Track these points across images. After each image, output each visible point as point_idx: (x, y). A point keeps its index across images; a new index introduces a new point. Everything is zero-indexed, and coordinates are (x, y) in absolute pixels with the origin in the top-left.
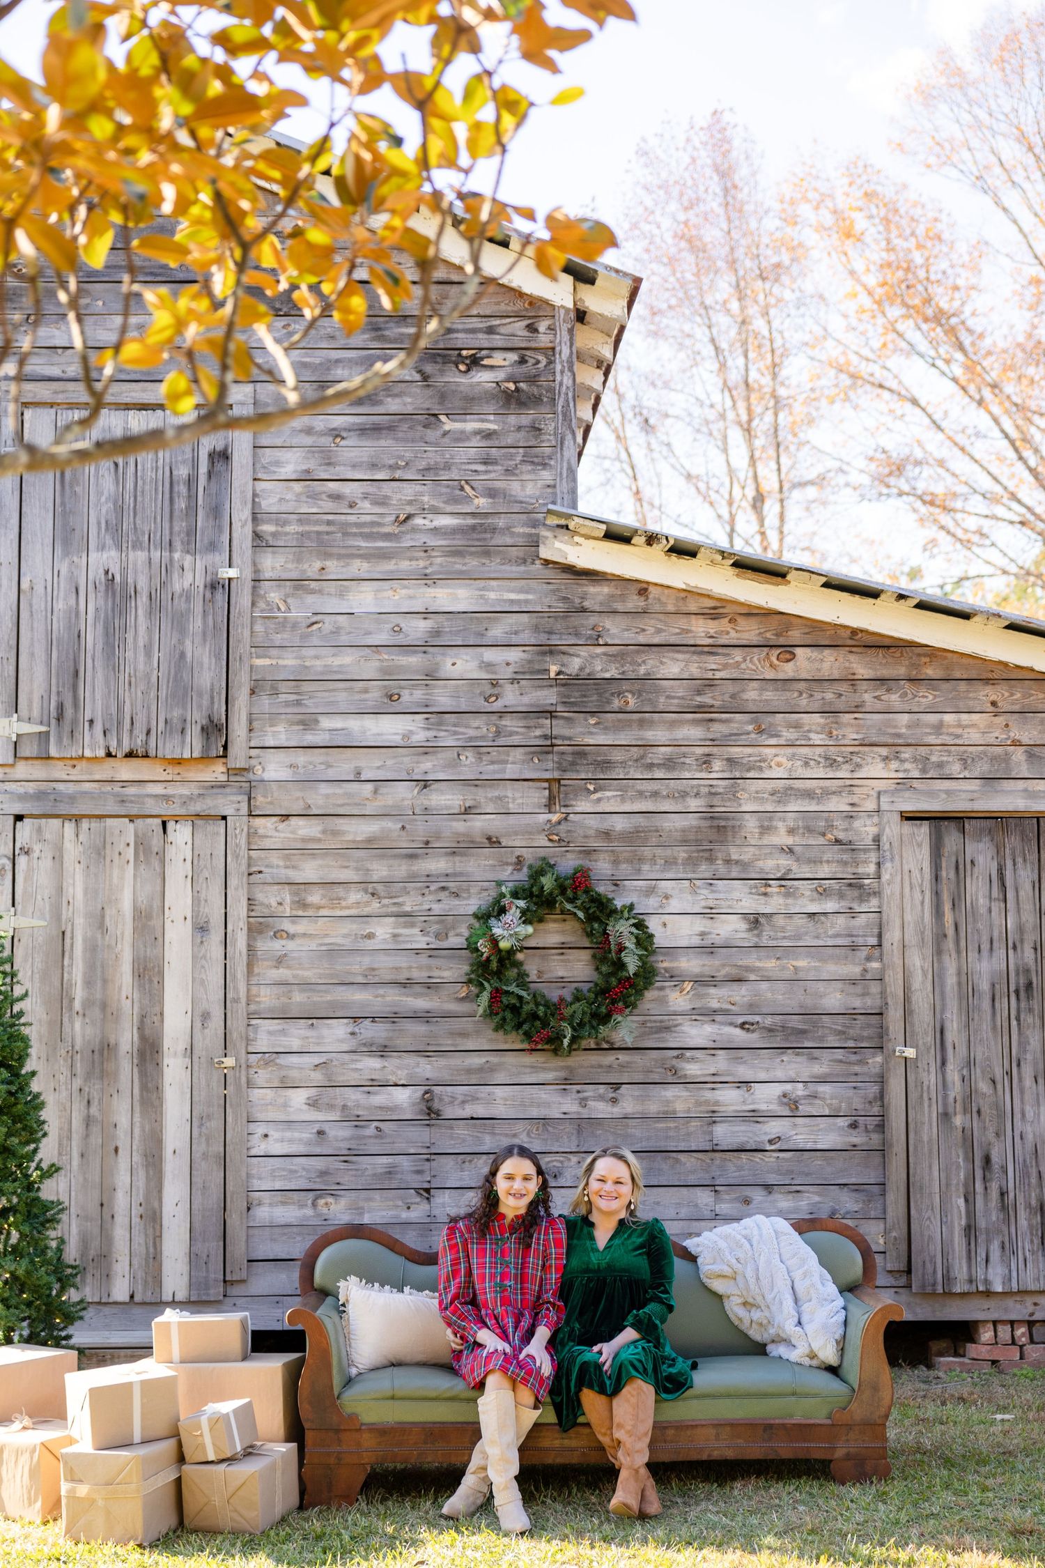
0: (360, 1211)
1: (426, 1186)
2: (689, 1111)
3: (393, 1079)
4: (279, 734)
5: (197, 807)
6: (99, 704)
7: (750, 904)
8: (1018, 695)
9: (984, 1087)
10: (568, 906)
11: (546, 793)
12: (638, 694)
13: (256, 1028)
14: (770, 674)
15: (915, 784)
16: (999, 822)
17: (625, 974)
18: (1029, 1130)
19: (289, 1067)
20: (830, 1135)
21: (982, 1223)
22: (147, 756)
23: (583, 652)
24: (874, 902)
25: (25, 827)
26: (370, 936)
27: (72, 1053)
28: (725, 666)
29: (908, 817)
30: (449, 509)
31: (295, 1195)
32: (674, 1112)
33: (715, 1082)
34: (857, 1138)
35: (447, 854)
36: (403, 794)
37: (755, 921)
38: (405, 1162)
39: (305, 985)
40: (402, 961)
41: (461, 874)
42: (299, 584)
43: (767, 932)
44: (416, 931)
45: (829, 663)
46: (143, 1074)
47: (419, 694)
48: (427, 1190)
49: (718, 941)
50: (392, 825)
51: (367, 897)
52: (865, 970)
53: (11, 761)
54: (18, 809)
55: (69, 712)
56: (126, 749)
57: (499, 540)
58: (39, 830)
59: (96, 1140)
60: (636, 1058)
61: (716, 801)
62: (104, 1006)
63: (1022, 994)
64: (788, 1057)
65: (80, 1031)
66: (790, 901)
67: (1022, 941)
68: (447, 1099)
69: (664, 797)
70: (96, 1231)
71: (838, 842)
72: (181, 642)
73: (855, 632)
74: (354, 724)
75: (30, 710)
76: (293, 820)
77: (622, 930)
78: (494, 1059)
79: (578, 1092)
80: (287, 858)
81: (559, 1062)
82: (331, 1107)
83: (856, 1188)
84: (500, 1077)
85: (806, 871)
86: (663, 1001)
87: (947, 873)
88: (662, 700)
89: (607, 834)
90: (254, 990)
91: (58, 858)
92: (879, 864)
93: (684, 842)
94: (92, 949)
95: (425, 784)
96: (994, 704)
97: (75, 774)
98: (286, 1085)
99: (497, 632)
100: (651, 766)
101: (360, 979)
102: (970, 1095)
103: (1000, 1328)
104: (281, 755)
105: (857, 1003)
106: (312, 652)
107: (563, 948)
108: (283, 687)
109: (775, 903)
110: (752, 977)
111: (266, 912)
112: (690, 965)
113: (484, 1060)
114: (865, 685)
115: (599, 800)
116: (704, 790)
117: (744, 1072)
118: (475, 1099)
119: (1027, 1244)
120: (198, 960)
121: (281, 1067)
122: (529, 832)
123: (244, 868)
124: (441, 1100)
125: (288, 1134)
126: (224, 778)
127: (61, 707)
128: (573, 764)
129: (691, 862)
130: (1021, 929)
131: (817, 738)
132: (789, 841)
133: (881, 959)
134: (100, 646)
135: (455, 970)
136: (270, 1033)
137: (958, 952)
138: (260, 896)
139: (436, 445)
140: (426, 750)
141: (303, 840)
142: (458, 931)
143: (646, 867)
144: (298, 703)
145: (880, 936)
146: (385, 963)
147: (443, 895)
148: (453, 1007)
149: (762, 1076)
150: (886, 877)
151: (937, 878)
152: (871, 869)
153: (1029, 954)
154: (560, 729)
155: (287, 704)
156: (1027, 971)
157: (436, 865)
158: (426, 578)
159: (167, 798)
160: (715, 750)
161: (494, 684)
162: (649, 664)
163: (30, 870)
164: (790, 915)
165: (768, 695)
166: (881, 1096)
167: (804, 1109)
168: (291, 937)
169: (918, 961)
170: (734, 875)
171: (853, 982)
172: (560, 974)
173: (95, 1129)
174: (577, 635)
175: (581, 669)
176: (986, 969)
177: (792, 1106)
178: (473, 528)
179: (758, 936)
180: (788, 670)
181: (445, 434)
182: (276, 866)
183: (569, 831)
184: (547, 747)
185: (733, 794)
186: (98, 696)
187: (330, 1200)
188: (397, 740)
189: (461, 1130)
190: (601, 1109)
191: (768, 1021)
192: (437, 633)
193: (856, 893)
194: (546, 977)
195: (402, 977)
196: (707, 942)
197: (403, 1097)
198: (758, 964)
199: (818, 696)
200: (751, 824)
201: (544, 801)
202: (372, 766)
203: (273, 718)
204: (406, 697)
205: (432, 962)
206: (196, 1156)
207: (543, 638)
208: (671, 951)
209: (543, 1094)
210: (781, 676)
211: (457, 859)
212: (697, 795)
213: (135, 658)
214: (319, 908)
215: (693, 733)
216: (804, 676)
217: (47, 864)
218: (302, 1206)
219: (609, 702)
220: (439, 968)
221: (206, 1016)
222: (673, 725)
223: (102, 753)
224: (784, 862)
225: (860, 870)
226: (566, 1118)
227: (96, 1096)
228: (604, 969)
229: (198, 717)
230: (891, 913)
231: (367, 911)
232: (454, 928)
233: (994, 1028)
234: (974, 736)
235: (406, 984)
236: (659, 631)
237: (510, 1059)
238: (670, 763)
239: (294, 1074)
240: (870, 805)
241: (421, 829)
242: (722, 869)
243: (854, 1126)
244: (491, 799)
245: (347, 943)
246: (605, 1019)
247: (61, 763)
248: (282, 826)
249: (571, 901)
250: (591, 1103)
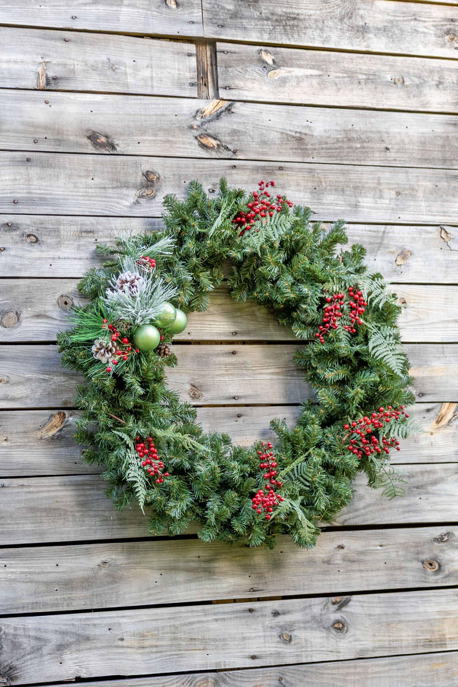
11: (193, 61)
35: (15, 163)
41: (43, 201)
60: (372, 544)
68: (27, 644)
69: (387, 84)
79: (276, 614)
84: (129, 594)
89: (299, 142)
93: (425, 162)
100: (363, 30)
107: (234, 342)
113: (97, 560)
115: (283, 81)
122: (164, 129)
129: (439, 194)
135: (32, 386)
142: (39, 308)
143: (366, 202)
147: (6, 239)
148: (32, 456)
172: (232, 390)
183: (235, 132)
190: (317, 644)
194: (207, 398)
201: (188, 76)
211: (34, 172)
212: (439, 84)
226: (256, 666)
232: (28, 301)
238: (393, 29)
244: (94, 68)
250: (299, 634)
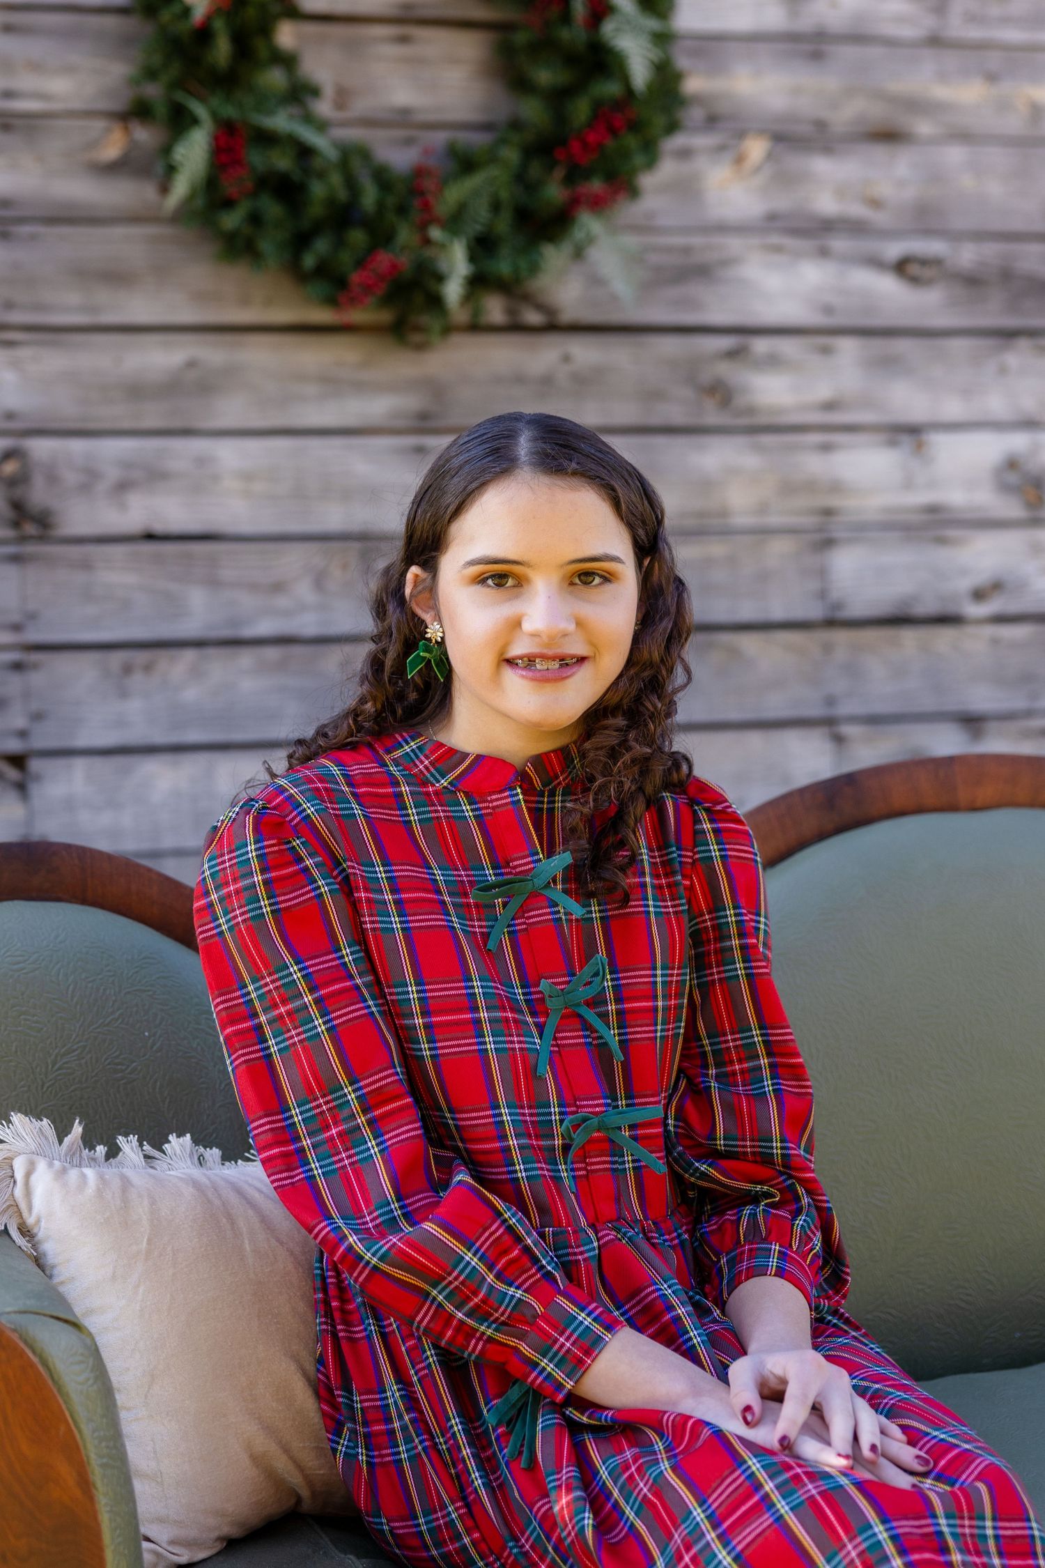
1: (14, 746)
2: (763, 509)
17: (611, 89)
32: (724, 513)
33: (830, 425)
48: (18, 761)
49: (835, 23)
64: (1018, 356)
68: (71, 478)
78: (212, 353)
81: (403, 365)
84: (230, 410)
86: (688, 190)
107: (403, 20)
110: (923, 128)
112: (761, 85)
113: (180, 357)
117: (904, 399)
124: (53, 478)
135: (85, 77)
148: (84, 190)
149: (953, 409)
172: (401, 99)
177: (1028, 495)
179: (944, 10)
189: (118, 573)
191: (967, 256)
194: (358, 108)
196: (805, 23)
198: (942, 92)
209: (362, 462)
220: (36, 67)
228: (546, 76)
237: (259, 354)
246: (554, 226)
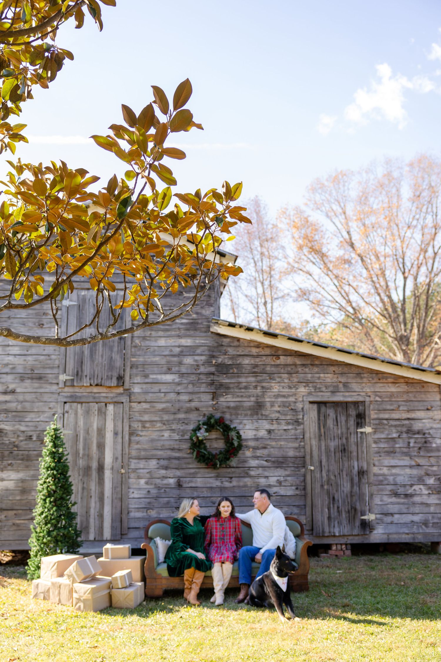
0: (159, 514)
2: (251, 485)
3: (169, 476)
4: (138, 379)
5: (115, 400)
6: (88, 371)
7: (268, 427)
8: (340, 369)
9: (332, 477)
10: (218, 428)
11: (212, 396)
12: (237, 368)
13: (131, 462)
14: (273, 363)
15: (313, 393)
16: (336, 404)
17: (234, 446)
18: (345, 490)
19: (140, 473)
20: (290, 492)
21: (332, 516)
22: (101, 385)
23: (222, 357)
24: (302, 426)
25: (67, 406)
26: (163, 436)
27: (79, 469)
28: (261, 361)
29: (311, 403)
30: (186, 317)
31: (141, 510)
32: (247, 485)
33: (259, 476)
34: (298, 492)
35: (184, 413)
36: (172, 396)
37: (269, 432)
38: (172, 500)
39: (145, 450)
40: (172, 443)
41: (188, 418)
42: (144, 338)
43: (273, 434)
44: (176, 434)
45: (289, 360)
46: (99, 475)
47: (177, 369)
49: (259, 437)
50: (169, 405)
51: (162, 425)
52: (300, 445)
53: (63, 386)
54: (65, 400)
55: (80, 373)
56: (96, 383)
57: (199, 326)
58: (71, 406)
59: (85, 494)
60: (237, 470)
61: (259, 398)
62: (88, 456)
63: (343, 452)
64: (279, 469)
65: (81, 463)
66: (279, 426)
67: (342, 437)
68: (184, 482)
69: (244, 397)
70: (85, 520)
71: (292, 409)
72: (111, 354)
73: (296, 352)
74: (159, 377)
75: (69, 372)
76: (142, 404)
77: (233, 434)
78: (197, 470)
79: (221, 480)
80: (140, 414)
81: (215, 471)
82: (151, 484)
83: (298, 506)
84: (199, 475)
85: (283, 417)
86: (244, 454)
87: (322, 418)
88: (244, 370)
89: (228, 407)
90: (130, 451)
91: (76, 414)
92: (303, 416)
93: (250, 409)
94: (85, 439)
95: (178, 393)
96: (334, 371)
97: (81, 390)
98: (139, 478)
99: (199, 351)
100: (241, 389)
101: (160, 448)
102: (329, 480)
103: (338, 546)
104: (139, 386)
105: (297, 454)
106: (147, 357)
107: (216, 439)
108: (139, 366)
109: (275, 427)
110: (269, 447)
111: (134, 429)
112: (251, 444)
113: (194, 471)
114: (299, 366)
115: (226, 398)
116: (255, 395)
117: (266, 474)
118: (191, 482)
119: (345, 522)
120: (115, 443)
121: (138, 473)
122: (207, 407)
123: (128, 417)
124: (182, 482)
125: (139, 492)
126: (122, 392)
127: (78, 372)
128: (219, 388)
129: (252, 415)
130: (342, 433)
131: (286, 381)
132: (279, 409)
133: (304, 442)
134: (89, 355)
135: (186, 446)
136: (135, 463)
137: (325, 440)
138: (132, 425)
139: (182, 300)
140: (179, 384)
141: (145, 409)
144: (143, 371)
145: (304, 435)
146: (167, 443)
147: (183, 424)
148: (186, 456)
149: (272, 475)
150: (305, 419)
151: (319, 419)
152: (301, 417)
153: (344, 441)
154: (216, 378)
155: (141, 371)
156: (344, 445)
157: (182, 416)
158: (179, 337)
159: (107, 397)
160: (258, 384)
161: (198, 366)
162: (240, 360)
163: (68, 418)
164: (279, 430)
165: (273, 369)
166: (304, 480)
167: (283, 484)
168: (141, 436)
169: (314, 443)
170: (264, 418)
171: (296, 448)
172: (216, 446)
173: (85, 491)
174: (220, 352)
175: (222, 361)
176: (333, 444)
177: (280, 483)
178: (192, 323)
179: (270, 435)
180: (278, 362)
181: (185, 297)
182: (137, 416)
183: (218, 406)
184: (212, 383)
185: (263, 396)
186: (88, 369)
187: (151, 511)
188: (171, 381)
189: (188, 491)
190: (227, 484)
191: (273, 459)
192: (182, 352)
193: (297, 424)
194: (212, 447)
195: (172, 447)
196: (256, 437)
197: (172, 481)
198: (270, 443)
199: (286, 369)
200: (268, 405)
201: (211, 398)
202: (164, 388)
203: (137, 375)
204: (173, 369)
205: (180, 443)
206: (114, 498)
207: (211, 353)
208: (246, 440)
209: (211, 480)
210: (276, 364)
211: (187, 414)
212: (253, 396)
213: (98, 358)
214: (149, 428)
215: (252, 379)
216: (282, 363)
217: (73, 415)
218: (143, 512)
219: (229, 371)
220: (182, 445)
221: (117, 459)
222: (247, 377)
223: (89, 384)
224: (277, 415)
225: (298, 417)
226: (217, 487)
227: (85, 481)
228: (228, 445)
229: (115, 375)
230: (307, 429)
231: (162, 429)
232: (186, 433)
233: (335, 461)
234: (329, 380)
235: (173, 449)
236: (243, 351)
237: (202, 470)
238: (246, 388)
239: (141, 475)
240: (301, 399)
241: (177, 406)
242: (260, 416)
243: (297, 489)
244: (197, 398)
245: (156, 438)
246: (228, 459)
247: (77, 388)
248: (139, 405)
249: (219, 426)
250: (224, 483)
